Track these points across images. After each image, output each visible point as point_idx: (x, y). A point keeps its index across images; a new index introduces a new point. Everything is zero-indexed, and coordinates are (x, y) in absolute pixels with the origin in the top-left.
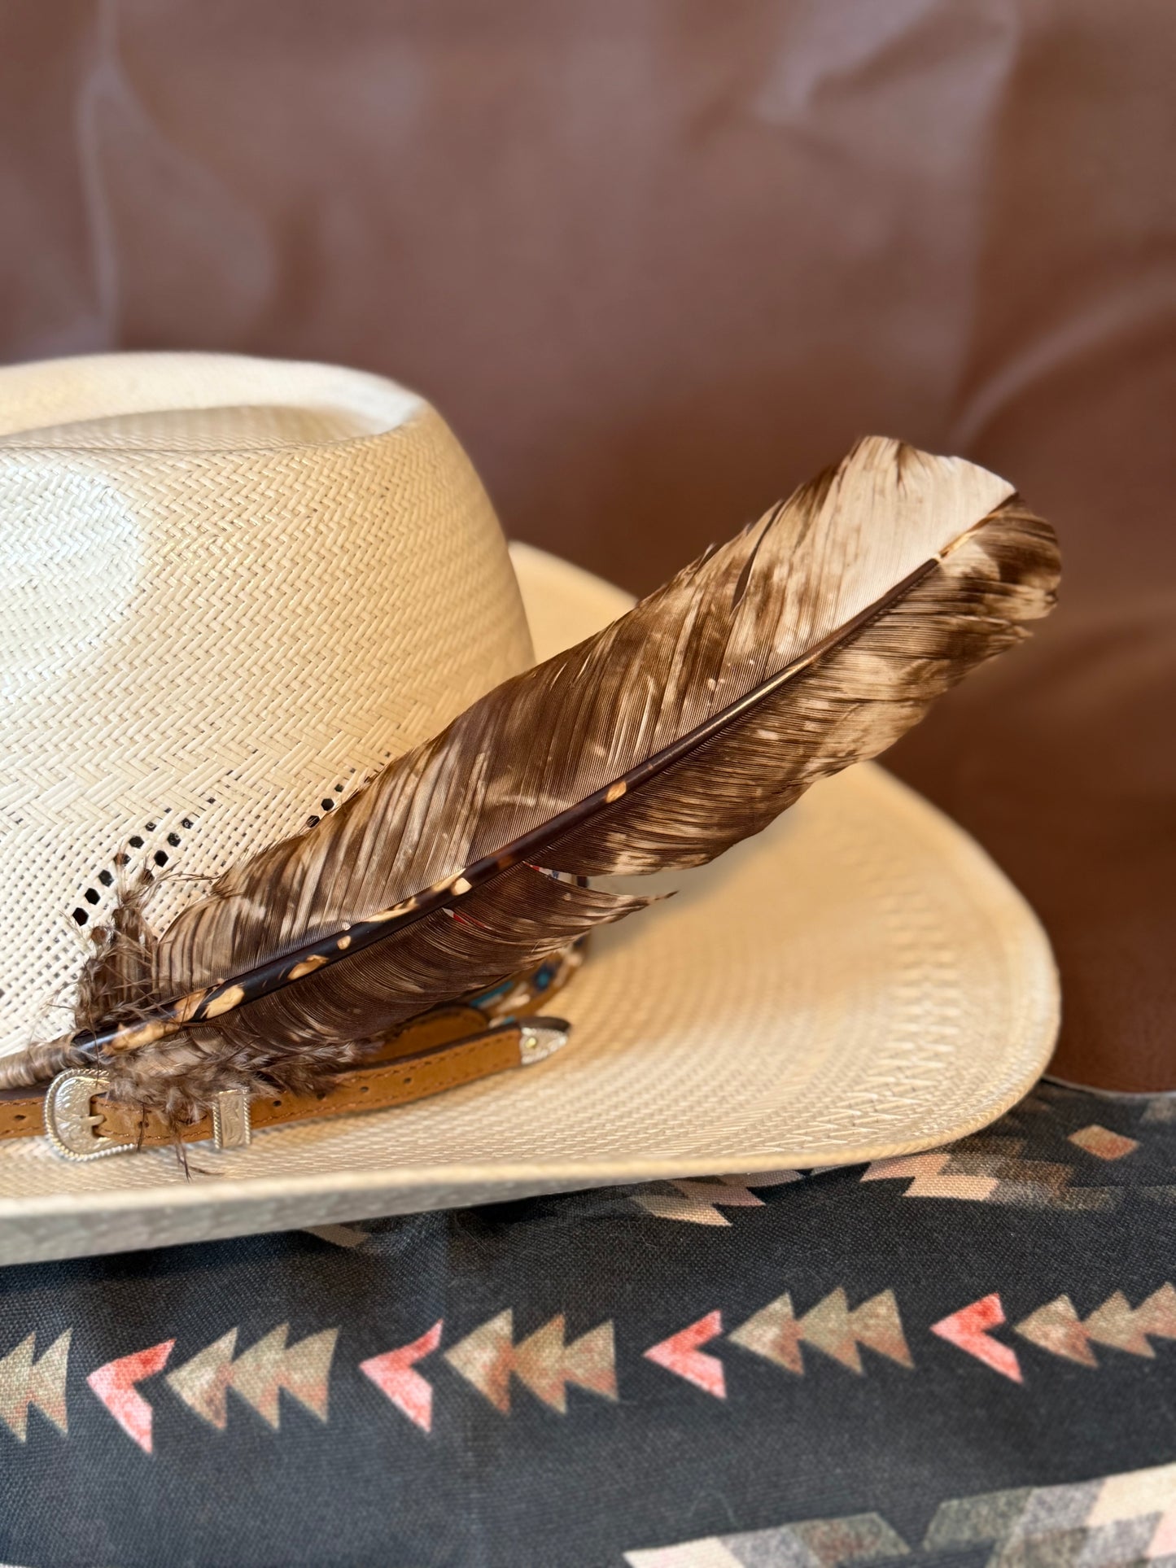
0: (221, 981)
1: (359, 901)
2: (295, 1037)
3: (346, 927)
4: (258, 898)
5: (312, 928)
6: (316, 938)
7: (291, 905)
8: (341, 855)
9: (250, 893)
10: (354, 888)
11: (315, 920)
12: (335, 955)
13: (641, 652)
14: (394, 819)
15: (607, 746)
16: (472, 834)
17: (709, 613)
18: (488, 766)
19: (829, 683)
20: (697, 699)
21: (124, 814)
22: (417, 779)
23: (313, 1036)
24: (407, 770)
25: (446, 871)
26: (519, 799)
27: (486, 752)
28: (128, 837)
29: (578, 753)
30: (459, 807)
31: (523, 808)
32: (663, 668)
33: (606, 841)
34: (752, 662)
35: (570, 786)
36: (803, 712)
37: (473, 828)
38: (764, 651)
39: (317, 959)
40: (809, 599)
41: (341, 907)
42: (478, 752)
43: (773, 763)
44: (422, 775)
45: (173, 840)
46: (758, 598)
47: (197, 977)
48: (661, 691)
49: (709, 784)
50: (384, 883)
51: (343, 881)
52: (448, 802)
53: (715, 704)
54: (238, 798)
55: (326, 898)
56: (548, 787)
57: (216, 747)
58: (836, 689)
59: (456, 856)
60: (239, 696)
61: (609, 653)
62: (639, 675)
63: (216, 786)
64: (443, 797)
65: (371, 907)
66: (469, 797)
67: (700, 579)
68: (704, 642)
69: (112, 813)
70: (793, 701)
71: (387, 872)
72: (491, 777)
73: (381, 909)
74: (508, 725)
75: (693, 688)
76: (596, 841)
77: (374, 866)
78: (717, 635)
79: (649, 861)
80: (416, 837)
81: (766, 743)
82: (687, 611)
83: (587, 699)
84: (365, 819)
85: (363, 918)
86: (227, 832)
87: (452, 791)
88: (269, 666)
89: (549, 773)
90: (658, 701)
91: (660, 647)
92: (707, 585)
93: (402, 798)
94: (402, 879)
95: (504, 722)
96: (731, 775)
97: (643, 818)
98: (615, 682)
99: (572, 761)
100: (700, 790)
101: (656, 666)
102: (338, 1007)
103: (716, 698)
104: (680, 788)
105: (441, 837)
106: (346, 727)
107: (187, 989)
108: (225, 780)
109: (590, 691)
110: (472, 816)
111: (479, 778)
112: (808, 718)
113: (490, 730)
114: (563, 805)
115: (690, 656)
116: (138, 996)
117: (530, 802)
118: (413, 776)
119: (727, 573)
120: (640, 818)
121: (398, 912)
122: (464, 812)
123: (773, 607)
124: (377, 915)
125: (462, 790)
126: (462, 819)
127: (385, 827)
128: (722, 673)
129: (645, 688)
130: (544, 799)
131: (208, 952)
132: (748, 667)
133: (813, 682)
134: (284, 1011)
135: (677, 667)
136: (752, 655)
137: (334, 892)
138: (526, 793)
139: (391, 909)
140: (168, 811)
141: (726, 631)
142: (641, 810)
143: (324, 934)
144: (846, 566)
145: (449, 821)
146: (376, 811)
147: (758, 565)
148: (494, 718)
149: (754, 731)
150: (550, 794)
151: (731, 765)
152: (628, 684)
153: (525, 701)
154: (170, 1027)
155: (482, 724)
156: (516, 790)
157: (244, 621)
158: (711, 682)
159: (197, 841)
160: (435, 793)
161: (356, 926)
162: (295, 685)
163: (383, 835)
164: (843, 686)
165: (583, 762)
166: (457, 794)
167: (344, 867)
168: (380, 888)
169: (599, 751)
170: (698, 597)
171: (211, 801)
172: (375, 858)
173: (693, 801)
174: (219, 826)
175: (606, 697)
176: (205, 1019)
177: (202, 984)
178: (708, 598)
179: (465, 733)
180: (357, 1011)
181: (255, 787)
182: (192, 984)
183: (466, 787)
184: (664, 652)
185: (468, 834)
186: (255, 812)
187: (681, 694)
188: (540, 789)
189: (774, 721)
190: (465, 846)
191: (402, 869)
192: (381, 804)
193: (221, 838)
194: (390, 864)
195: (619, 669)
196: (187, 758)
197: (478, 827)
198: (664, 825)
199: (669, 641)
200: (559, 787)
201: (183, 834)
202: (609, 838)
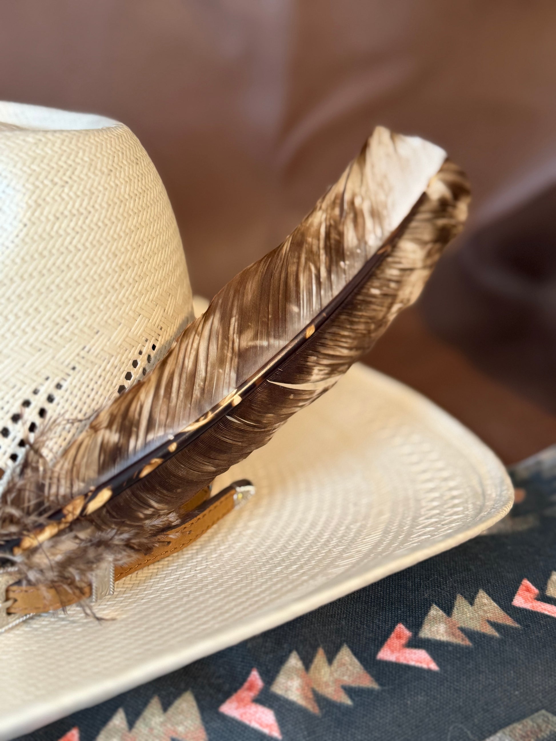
0: (92, 488)
1: (176, 419)
2: (141, 516)
3: (171, 437)
4: (114, 427)
5: (150, 442)
6: (153, 447)
7: (134, 429)
8: (162, 392)
9: (109, 426)
10: (171, 411)
11: (150, 437)
12: (167, 456)
13: (304, 250)
14: (189, 364)
15: (299, 306)
16: (236, 367)
17: (330, 226)
18: (238, 325)
19: (397, 260)
20: (337, 274)
21: (19, 385)
22: (199, 338)
23: (154, 512)
24: (194, 333)
25: (225, 392)
26: (258, 343)
27: (235, 316)
28: (21, 401)
29: (285, 310)
30: (226, 352)
31: (262, 347)
32: (316, 258)
33: (307, 362)
34: (358, 251)
35: (285, 331)
36: (388, 277)
37: (236, 363)
38: (363, 245)
39: (156, 461)
40: (375, 214)
41: (165, 426)
42: (231, 317)
43: (378, 308)
44: (201, 335)
45: (50, 399)
46: (351, 216)
47: (75, 489)
48: (318, 270)
49: (352, 323)
50: (189, 406)
51: (165, 408)
52: (219, 350)
53: (347, 276)
54: (89, 365)
55: (156, 420)
56: (273, 334)
57: (76, 331)
58: (399, 263)
59: (229, 383)
60: (88, 295)
61: (289, 251)
62: (306, 263)
63: (77, 358)
64: (215, 347)
65: (184, 422)
66: (231, 345)
67: (324, 206)
68: (332, 241)
69: (11, 385)
70: (383, 271)
71: (190, 398)
72: (240, 332)
73: (190, 423)
74: (245, 299)
75: (334, 268)
76: (302, 362)
77: (181, 395)
78: (337, 237)
79: (326, 372)
80: (203, 374)
81: (374, 296)
82: (320, 224)
83: (282, 279)
84: (173, 367)
85: (180, 430)
86: (83, 389)
87: (220, 342)
88: (103, 274)
89: (271, 324)
90: (318, 277)
91: (312, 246)
92: (327, 209)
93: (192, 351)
94: (200, 402)
95: (243, 296)
96: (361, 317)
97: (324, 345)
98: (294, 268)
99: (282, 316)
100: (348, 326)
101: (313, 257)
102: (168, 490)
103: (347, 272)
104: (339, 326)
105: (219, 372)
106: (143, 313)
107: (70, 498)
108: (82, 353)
109: (283, 275)
110: (234, 357)
111: (234, 333)
112: (390, 280)
113: (236, 303)
114: (282, 343)
115: (328, 250)
116: (35, 510)
117: (265, 343)
118: (197, 336)
119: (334, 203)
120: (323, 346)
121: (202, 422)
122: (229, 355)
123: (360, 220)
124: (191, 427)
125: (226, 341)
126: (229, 359)
127: (185, 370)
128: (346, 258)
129: (310, 270)
130: (272, 341)
131: (83, 470)
132: (358, 254)
133: (390, 259)
134: (135, 500)
135: (323, 257)
136: (358, 246)
137: (160, 417)
138: (261, 339)
139: (198, 421)
140: (47, 379)
141: (341, 234)
142: (323, 341)
143: (158, 444)
144: (387, 196)
145: (221, 361)
146: (178, 361)
147: (347, 197)
148: (237, 295)
149: (368, 289)
150: (275, 337)
151: (360, 310)
152: (301, 269)
153: (252, 283)
154: (62, 526)
155: (231, 300)
156: (255, 337)
157: (88, 244)
158: (342, 263)
159: (65, 397)
160: (210, 345)
161: (177, 436)
162: (117, 286)
163: (184, 376)
164: (403, 261)
165: (288, 316)
166: (223, 345)
167: (165, 400)
168: (187, 410)
169: (295, 309)
170: (324, 216)
171: (74, 368)
172: (182, 391)
173: (346, 333)
174: (78, 385)
175: (292, 276)
176: (85, 515)
177: (79, 493)
178: (328, 216)
179: (221, 307)
180: (179, 490)
181: (99, 356)
182: (72, 494)
183: (228, 339)
184: (315, 248)
185: (234, 368)
186: (98, 374)
187: (329, 272)
188: (268, 336)
189: (377, 283)
190: (233, 375)
191: (199, 395)
192: (181, 356)
193: (79, 394)
194: (190, 393)
195: (295, 260)
196: (59, 341)
197: (238, 363)
198: (334, 349)
199: (315, 242)
200: (279, 332)
201: (57, 395)
202: (309, 360)
